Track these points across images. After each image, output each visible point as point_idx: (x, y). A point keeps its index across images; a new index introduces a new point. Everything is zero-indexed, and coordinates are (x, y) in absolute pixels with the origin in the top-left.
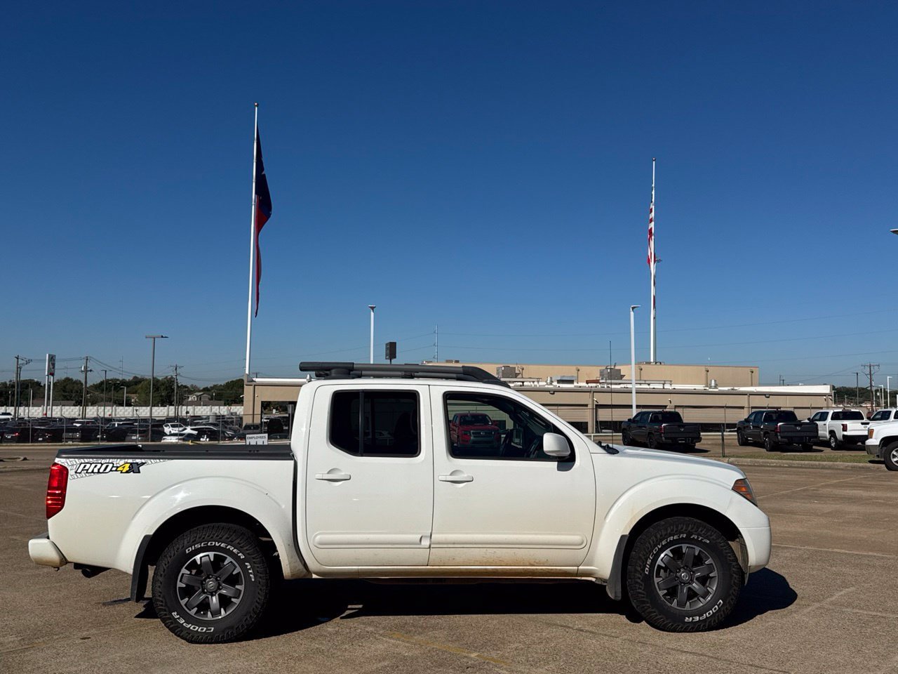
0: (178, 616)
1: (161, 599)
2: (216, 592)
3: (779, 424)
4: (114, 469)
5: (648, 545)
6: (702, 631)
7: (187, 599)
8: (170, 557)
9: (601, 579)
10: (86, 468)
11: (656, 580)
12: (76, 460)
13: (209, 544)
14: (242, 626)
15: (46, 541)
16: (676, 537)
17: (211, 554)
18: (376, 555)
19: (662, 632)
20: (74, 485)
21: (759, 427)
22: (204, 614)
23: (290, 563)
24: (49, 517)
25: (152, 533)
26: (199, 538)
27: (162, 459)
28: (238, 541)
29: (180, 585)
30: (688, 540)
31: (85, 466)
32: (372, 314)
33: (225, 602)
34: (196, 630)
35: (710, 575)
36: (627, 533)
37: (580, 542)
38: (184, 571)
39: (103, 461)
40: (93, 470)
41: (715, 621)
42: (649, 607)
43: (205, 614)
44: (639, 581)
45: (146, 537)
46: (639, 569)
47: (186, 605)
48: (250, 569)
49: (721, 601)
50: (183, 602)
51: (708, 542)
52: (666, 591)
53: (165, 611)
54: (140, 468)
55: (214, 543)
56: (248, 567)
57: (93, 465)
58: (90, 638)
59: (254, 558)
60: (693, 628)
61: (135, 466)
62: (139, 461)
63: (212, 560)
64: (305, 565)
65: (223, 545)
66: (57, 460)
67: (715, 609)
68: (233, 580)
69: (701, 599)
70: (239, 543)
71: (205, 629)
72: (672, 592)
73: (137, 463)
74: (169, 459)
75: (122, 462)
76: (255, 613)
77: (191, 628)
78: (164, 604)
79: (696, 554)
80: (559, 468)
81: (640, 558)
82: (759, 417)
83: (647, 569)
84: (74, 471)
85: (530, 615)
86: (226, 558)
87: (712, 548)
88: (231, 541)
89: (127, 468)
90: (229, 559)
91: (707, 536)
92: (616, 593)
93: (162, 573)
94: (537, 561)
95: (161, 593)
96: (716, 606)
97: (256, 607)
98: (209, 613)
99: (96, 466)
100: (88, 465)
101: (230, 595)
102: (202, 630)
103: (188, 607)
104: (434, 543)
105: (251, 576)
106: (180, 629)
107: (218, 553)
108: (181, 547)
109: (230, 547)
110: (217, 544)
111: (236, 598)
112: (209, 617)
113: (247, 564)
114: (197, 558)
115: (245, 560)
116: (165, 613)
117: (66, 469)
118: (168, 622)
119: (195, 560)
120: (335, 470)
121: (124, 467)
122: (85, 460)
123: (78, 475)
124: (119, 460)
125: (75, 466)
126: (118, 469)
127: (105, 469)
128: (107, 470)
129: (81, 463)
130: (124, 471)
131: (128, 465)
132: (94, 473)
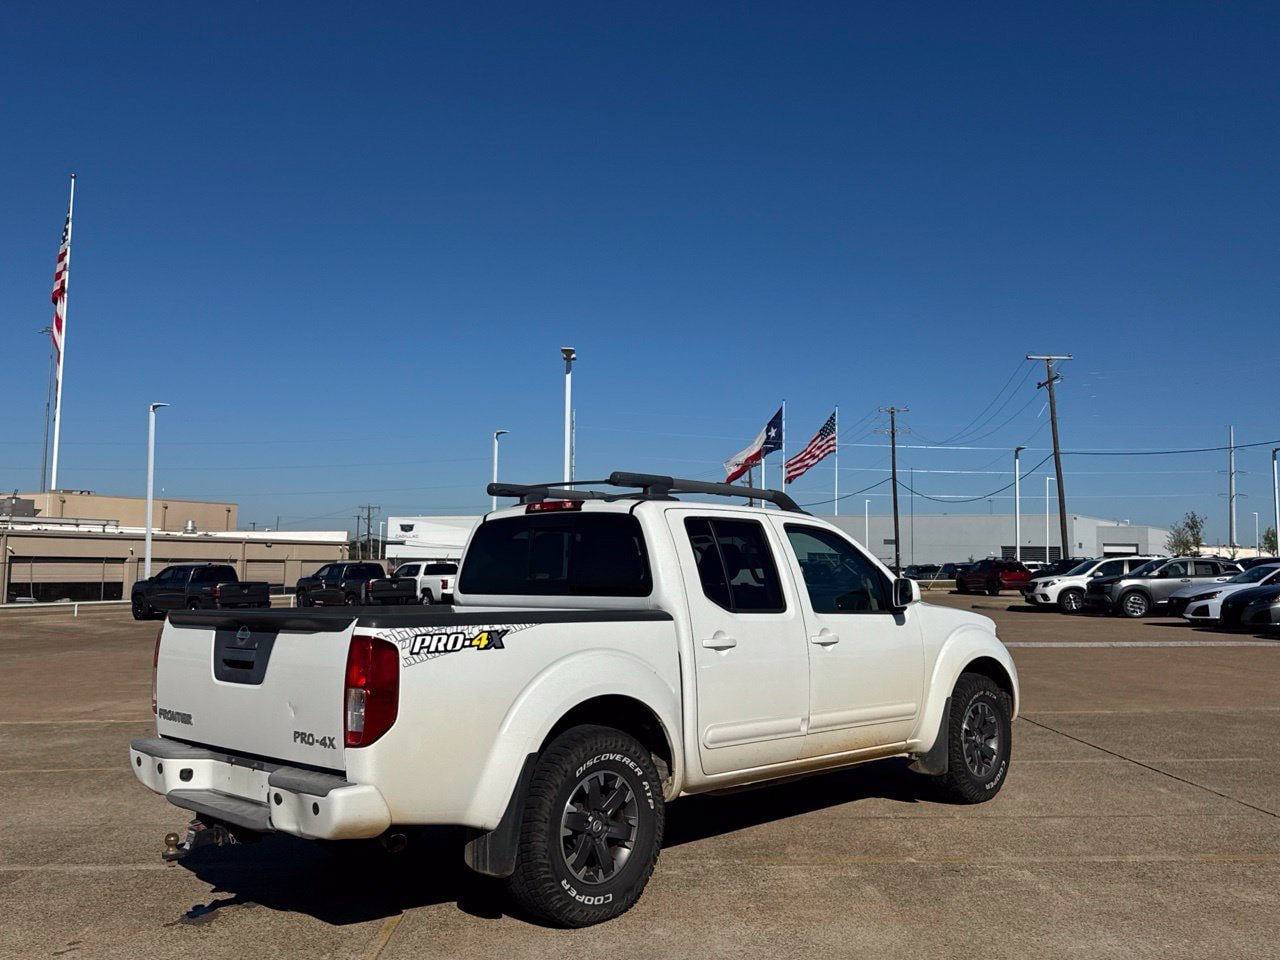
0: (569, 886)
1: (546, 861)
2: (602, 836)
3: (372, 581)
4: (467, 643)
5: (961, 706)
7: (573, 856)
8: (557, 786)
10: (426, 644)
12: (407, 629)
13: (602, 759)
15: (352, 789)
16: (977, 696)
17: (601, 775)
20: (411, 677)
21: (336, 586)
25: (537, 749)
26: (594, 749)
28: (633, 750)
29: (565, 832)
30: (983, 698)
31: (423, 641)
34: (591, 902)
35: (995, 735)
36: (950, 695)
37: (916, 710)
38: (568, 807)
39: (449, 630)
40: (437, 647)
43: (596, 875)
45: (530, 757)
48: (648, 791)
49: (1004, 762)
50: (569, 862)
51: (994, 698)
52: (970, 758)
53: (553, 881)
54: (503, 639)
55: (608, 756)
56: (646, 788)
57: (436, 638)
59: (651, 773)
61: (494, 635)
62: (498, 627)
63: (602, 784)
64: (684, 777)
65: (618, 757)
67: (1000, 771)
69: (989, 762)
70: (635, 753)
71: (602, 898)
73: (497, 631)
76: (654, 858)
77: (586, 902)
78: (550, 870)
79: (987, 713)
81: (956, 722)
82: (336, 571)
83: (962, 734)
84: (408, 650)
86: (618, 778)
87: (997, 706)
88: (626, 750)
89: (484, 642)
90: (621, 780)
91: (994, 692)
92: (943, 765)
93: (547, 816)
94: (882, 739)
95: (546, 851)
97: (656, 849)
98: (601, 871)
99: (440, 640)
100: (428, 639)
101: (620, 837)
102: (599, 900)
103: (577, 867)
104: (811, 728)
105: (650, 801)
106: (571, 907)
107: (606, 772)
108: (569, 768)
109: (626, 760)
110: (611, 758)
111: (628, 840)
112: (601, 878)
113: (645, 783)
114: (585, 784)
115: (644, 778)
116: (551, 884)
117: (393, 648)
118: (553, 899)
119: (582, 787)
120: (717, 634)
121: (480, 639)
122: (421, 629)
123: (415, 656)
124: (470, 627)
125: (408, 641)
126: (475, 642)
127: (455, 645)
128: (458, 646)
129: (417, 636)
130: (482, 646)
131: (485, 635)
132: (439, 652)
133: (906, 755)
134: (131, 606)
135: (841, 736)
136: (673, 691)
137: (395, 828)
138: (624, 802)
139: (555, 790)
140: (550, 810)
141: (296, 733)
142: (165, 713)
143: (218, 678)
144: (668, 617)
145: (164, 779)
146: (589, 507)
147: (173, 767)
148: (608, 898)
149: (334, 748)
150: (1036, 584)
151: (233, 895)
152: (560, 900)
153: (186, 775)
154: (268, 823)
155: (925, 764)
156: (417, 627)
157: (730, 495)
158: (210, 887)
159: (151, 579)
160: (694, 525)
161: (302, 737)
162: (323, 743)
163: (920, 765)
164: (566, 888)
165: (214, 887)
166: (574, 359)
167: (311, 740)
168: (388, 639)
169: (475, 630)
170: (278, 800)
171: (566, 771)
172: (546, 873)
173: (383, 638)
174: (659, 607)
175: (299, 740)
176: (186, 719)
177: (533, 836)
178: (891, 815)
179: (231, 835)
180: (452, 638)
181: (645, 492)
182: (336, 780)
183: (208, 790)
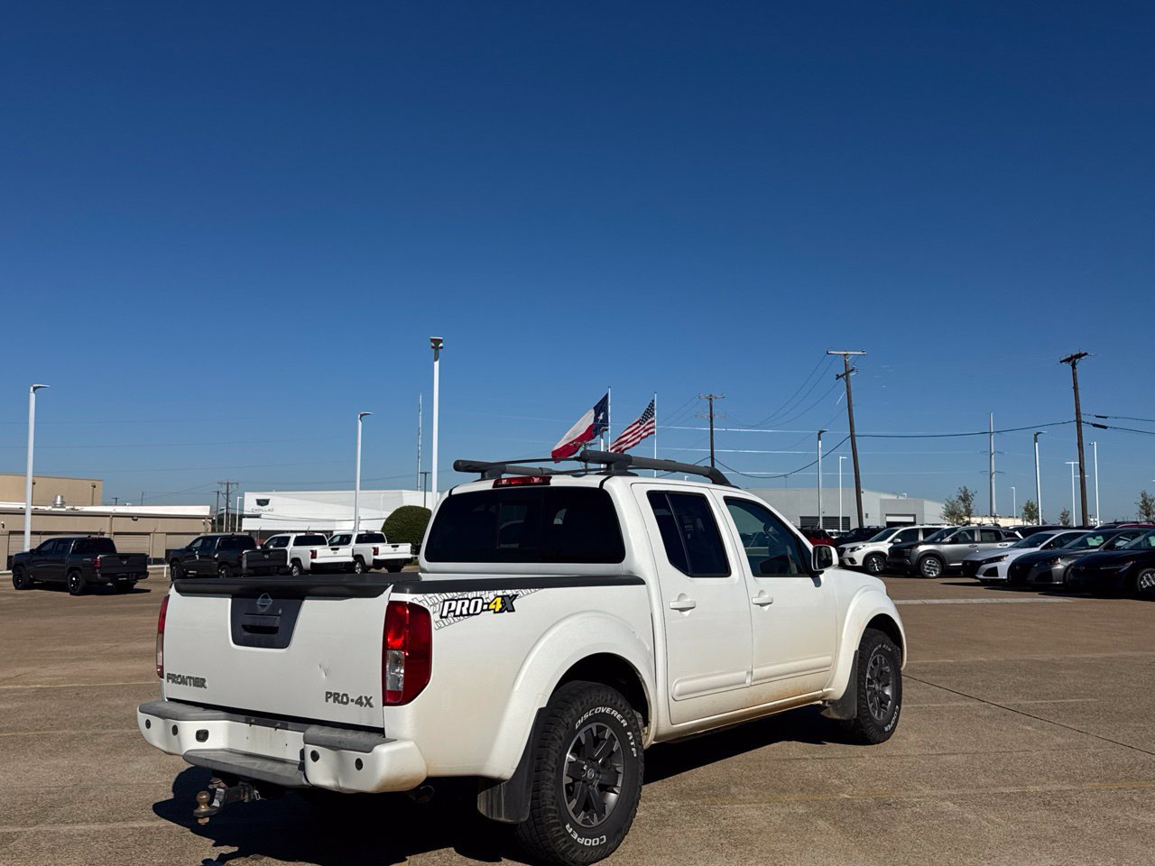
0: (572, 830)
1: (553, 807)
2: (595, 781)
3: (245, 551)
4: (485, 607)
5: (865, 658)
7: (574, 800)
8: (561, 738)
10: (453, 608)
11: (868, 694)
12: (436, 595)
13: (596, 712)
15: (392, 745)
16: (877, 649)
17: (593, 726)
20: (446, 639)
21: (209, 557)
22: (590, 818)
25: (545, 705)
26: (590, 703)
27: (533, 588)
28: (619, 703)
29: (566, 780)
30: (882, 650)
31: (450, 605)
34: (588, 844)
35: (890, 683)
36: (858, 648)
37: (831, 662)
38: (569, 757)
39: (471, 595)
40: (461, 611)
45: (540, 711)
47: (572, 811)
48: (631, 741)
49: (897, 707)
50: (571, 808)
51: (890, 650)
52: (872, 704)
53: (559, 825)
54: (514, 603)
55: (600, 709)
56: (630, 738)
57: (460, 603)
59: (634, 724)
61: (507, 600)
62: (509, 592)
63: (595, 735)
69: (886, 707)
70: (621, 706)
71: (598, 839)
73: (508, 596)
75: (491, 595)
77: (584, 844)
78: (556, 815)
79: (883, 663)
80: (814, 585)
83: (866, 683)
84: (438, 614)
86: (607, 729)
87: (892, 657)
88: (614, 703)
89: (499, 606)
90: (610, 731)
92: (853, 711)
93: (554, 766)
94: (805, 689)
95: (554, 798)
96: (896, 713)
98: (595, 815)
99: (463, 604)
100: (454, 603)
101: (610, 784)
102: (596, 842)
103: (576, 812)
104: (754, 680)
105: (633, 749)
106: (573, 849)
107: (599, 724)
108: (570, 720)
109: (614, 713)
110: (603, 711)
111: (615, 786)
112: (595, 822)
113: (629, 733)
114: (581, 735)
115: (628, 728)
116: (558, 828)
117: (426, 612)
118: (559, 842)
119: (579, 739)
120: (682, 595)
121: (495, 604)
122: (448, 594)
123: (444, 620)
124: (487, 592)
125: (438, 606)
126: (492, 606)
127: (475, 609)
128: (479, 610)
129: (445, 601)
130: (497, 610)
131: (499, 600)
132: (464, 616)
133: (820, 702)
134: (12, 576)
135: (776, 687)
136: (648, 648)
137: (431, 780)
138: (612, 752)
139: (559, 741)
140: (556, 760)
141: (327, 693)
142: (172, 677)
143: (235, 642)
144: (640, 582)
145: (179, 740)
146: (556, 481)
147: (189, 728)
148: (603, 839)
149: (371, 706)
150: (844, 549)
151: (236, 849)
152: (565, 842)
153: (202, 736)
154: (304, 779)
155: (836, 710)
156: (444, 592)
157: (675, 471)
158: (209, 842)
159: (31, 551)
160: (656, 498)
161: (336, 697)
162: (359, 702)
163: (831, 711)
164: (570, 831)
165: (214, 841)
166: (441, 348)
167: (345, 700)
168: (421, 604)
169: (489, 595)
170: (315, 756)
171: (568, 724)
172: (554, 818)
173: (418, 603)
174: (631, 572)
175: (331, 700)
176: (200, 683)
177: (544, 784)
178: (807, 756)
179: (256, 792)
180: (473, 602)
181: (608, 468)
182: (375, 737)
183: (222, 750)
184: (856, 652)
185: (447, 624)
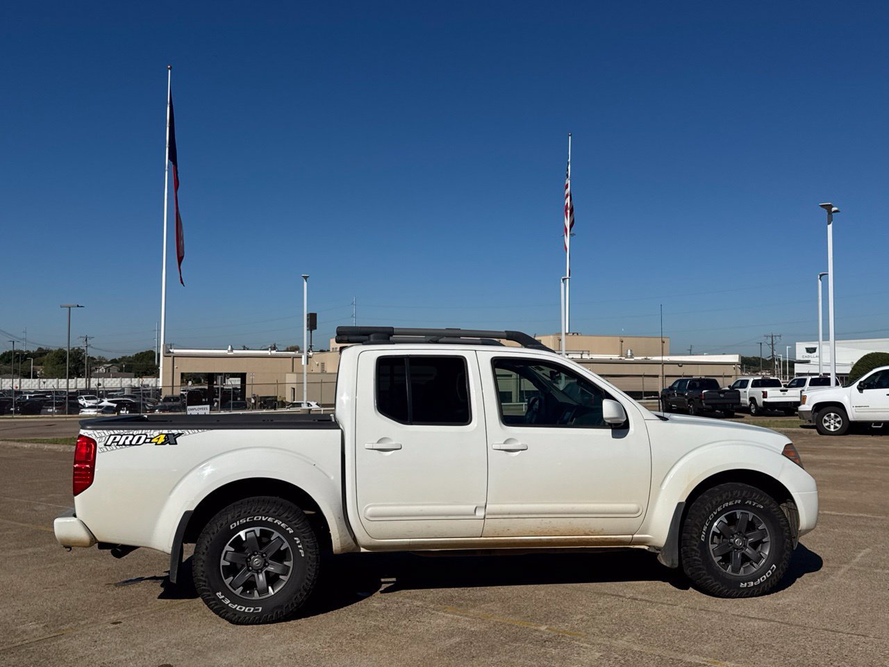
0: (223, 597)
2: (262, 570)
3: (704, 391)
4: (148, 440)
5: (704, 512)
6: (756, 596)
7: (232, 578)
8: (214, 533)
9: (654, 547)
10: (117, 440)
11: (711, 547)
12: (105, 431)
13: (255, 519)
14: (292, 604)
15: (73, 519)
16: (731, 503)
17: (257, 530)
18: (429, 527)
19: (716, 598)
20: (104, 461)
21: (683, 395)
22: (250, 593)
23: (340, 537)
24: (76, 493)
25: (193, 509)
26: (245, 512)
27: (201, 429)
28: (285, 515)
29: (223, 563)
30: (742, 506)
31: (115, 438)
32: (305, 283)
33: (272, 580)
34: (242, 610)
35: (764, 540)
36: (684, 500)
37: (637, 510)
38: (228, 548)
39: (135, 432)
40: (124, 442)
41: (768, 586)
42: (705, 574)
43: (252, 594)
44: (695, 548)
46: (695, 536)
47: (230, 584)
48: (299, 544)
49: (774, 566)
50: (227, 581)
51: (762, 507)
52: (721, 558)
53: (209, 591)
54: (177, 439)
55: (260, 517)
57: (124, 437)
58: (120, 622)
59: (303, 533)
60: (747, 594)
61: (171, 438)
62: (175, 432)
63: (258, 535)
64: (355, 539)
65: (270, 519)
66: (82, 432)
67: (769, 574)
68: (280, 556)
69: (755, 564)
70: (287, 517)
71: (252, 609)
72: (726, 559)
73: (173, 434)
74: (208, 429)
75: (156, 433)
76: (305, 590)
77: (237, 609)
78: (207, 584)
79: (750, 520)
80: (614, 436)
81: (696, 525)
82: (683, 384)
83: (703, 536)
84: (103, 443)
85: (574, 585)
86: (273, 533)
87: (766, 514)
88: (278, 515)
89: (162, 440)
90: (276, 534)
91: (760, 501)
92: (672, 560)
93: (205, 551)
94: (592, 531)
95: (203, 572)
96: (770, 571)
97: (307, 584)
98: (256, 592)
99: (127, 438)
100: (119, 437)
102: (249, 610)
103: (234, 585)
104: (488, 514)
105: (300, 551)
106: (224, 610)
107: (261, 528)
109: (278, 522)
110: (264, 519)
111: (284, 575)
112: (255, 596)
113: (295, 539)
114: (243, 534)
115: (294, 535)
116: (208, 593)
117: (94, 442)
118: (211, 603)
119: (239, 535)
120: (383, 439)
121: (159, 439)
122: (115, 431)
123: (107, 447)
124: (152, 431)
125: (104, 438)
126: (153, 441)
128: (139, 443)
129: (111, 435)
130: (159, 443)
131: (163, 436)
132: (126, 445)
133: (646, 548)
135: (532, 524)
136: (332, 478)
139: (212, 535)
144: (336, 426)
155: (664, 557)
156: (113, 430)
160: (386, 362)
164: (219, 598)
166: (835, 211)
168: (90, 436)
169: (154, 433)
171: (221, 524)
173: (88, 436)
174: (335, 417)
180: (137, 437)
184: (679, 504)
185: (109, 449)
